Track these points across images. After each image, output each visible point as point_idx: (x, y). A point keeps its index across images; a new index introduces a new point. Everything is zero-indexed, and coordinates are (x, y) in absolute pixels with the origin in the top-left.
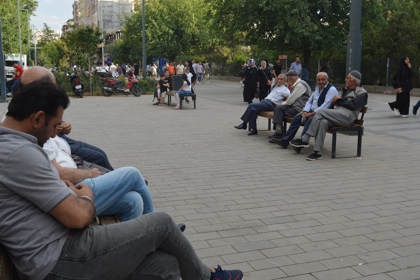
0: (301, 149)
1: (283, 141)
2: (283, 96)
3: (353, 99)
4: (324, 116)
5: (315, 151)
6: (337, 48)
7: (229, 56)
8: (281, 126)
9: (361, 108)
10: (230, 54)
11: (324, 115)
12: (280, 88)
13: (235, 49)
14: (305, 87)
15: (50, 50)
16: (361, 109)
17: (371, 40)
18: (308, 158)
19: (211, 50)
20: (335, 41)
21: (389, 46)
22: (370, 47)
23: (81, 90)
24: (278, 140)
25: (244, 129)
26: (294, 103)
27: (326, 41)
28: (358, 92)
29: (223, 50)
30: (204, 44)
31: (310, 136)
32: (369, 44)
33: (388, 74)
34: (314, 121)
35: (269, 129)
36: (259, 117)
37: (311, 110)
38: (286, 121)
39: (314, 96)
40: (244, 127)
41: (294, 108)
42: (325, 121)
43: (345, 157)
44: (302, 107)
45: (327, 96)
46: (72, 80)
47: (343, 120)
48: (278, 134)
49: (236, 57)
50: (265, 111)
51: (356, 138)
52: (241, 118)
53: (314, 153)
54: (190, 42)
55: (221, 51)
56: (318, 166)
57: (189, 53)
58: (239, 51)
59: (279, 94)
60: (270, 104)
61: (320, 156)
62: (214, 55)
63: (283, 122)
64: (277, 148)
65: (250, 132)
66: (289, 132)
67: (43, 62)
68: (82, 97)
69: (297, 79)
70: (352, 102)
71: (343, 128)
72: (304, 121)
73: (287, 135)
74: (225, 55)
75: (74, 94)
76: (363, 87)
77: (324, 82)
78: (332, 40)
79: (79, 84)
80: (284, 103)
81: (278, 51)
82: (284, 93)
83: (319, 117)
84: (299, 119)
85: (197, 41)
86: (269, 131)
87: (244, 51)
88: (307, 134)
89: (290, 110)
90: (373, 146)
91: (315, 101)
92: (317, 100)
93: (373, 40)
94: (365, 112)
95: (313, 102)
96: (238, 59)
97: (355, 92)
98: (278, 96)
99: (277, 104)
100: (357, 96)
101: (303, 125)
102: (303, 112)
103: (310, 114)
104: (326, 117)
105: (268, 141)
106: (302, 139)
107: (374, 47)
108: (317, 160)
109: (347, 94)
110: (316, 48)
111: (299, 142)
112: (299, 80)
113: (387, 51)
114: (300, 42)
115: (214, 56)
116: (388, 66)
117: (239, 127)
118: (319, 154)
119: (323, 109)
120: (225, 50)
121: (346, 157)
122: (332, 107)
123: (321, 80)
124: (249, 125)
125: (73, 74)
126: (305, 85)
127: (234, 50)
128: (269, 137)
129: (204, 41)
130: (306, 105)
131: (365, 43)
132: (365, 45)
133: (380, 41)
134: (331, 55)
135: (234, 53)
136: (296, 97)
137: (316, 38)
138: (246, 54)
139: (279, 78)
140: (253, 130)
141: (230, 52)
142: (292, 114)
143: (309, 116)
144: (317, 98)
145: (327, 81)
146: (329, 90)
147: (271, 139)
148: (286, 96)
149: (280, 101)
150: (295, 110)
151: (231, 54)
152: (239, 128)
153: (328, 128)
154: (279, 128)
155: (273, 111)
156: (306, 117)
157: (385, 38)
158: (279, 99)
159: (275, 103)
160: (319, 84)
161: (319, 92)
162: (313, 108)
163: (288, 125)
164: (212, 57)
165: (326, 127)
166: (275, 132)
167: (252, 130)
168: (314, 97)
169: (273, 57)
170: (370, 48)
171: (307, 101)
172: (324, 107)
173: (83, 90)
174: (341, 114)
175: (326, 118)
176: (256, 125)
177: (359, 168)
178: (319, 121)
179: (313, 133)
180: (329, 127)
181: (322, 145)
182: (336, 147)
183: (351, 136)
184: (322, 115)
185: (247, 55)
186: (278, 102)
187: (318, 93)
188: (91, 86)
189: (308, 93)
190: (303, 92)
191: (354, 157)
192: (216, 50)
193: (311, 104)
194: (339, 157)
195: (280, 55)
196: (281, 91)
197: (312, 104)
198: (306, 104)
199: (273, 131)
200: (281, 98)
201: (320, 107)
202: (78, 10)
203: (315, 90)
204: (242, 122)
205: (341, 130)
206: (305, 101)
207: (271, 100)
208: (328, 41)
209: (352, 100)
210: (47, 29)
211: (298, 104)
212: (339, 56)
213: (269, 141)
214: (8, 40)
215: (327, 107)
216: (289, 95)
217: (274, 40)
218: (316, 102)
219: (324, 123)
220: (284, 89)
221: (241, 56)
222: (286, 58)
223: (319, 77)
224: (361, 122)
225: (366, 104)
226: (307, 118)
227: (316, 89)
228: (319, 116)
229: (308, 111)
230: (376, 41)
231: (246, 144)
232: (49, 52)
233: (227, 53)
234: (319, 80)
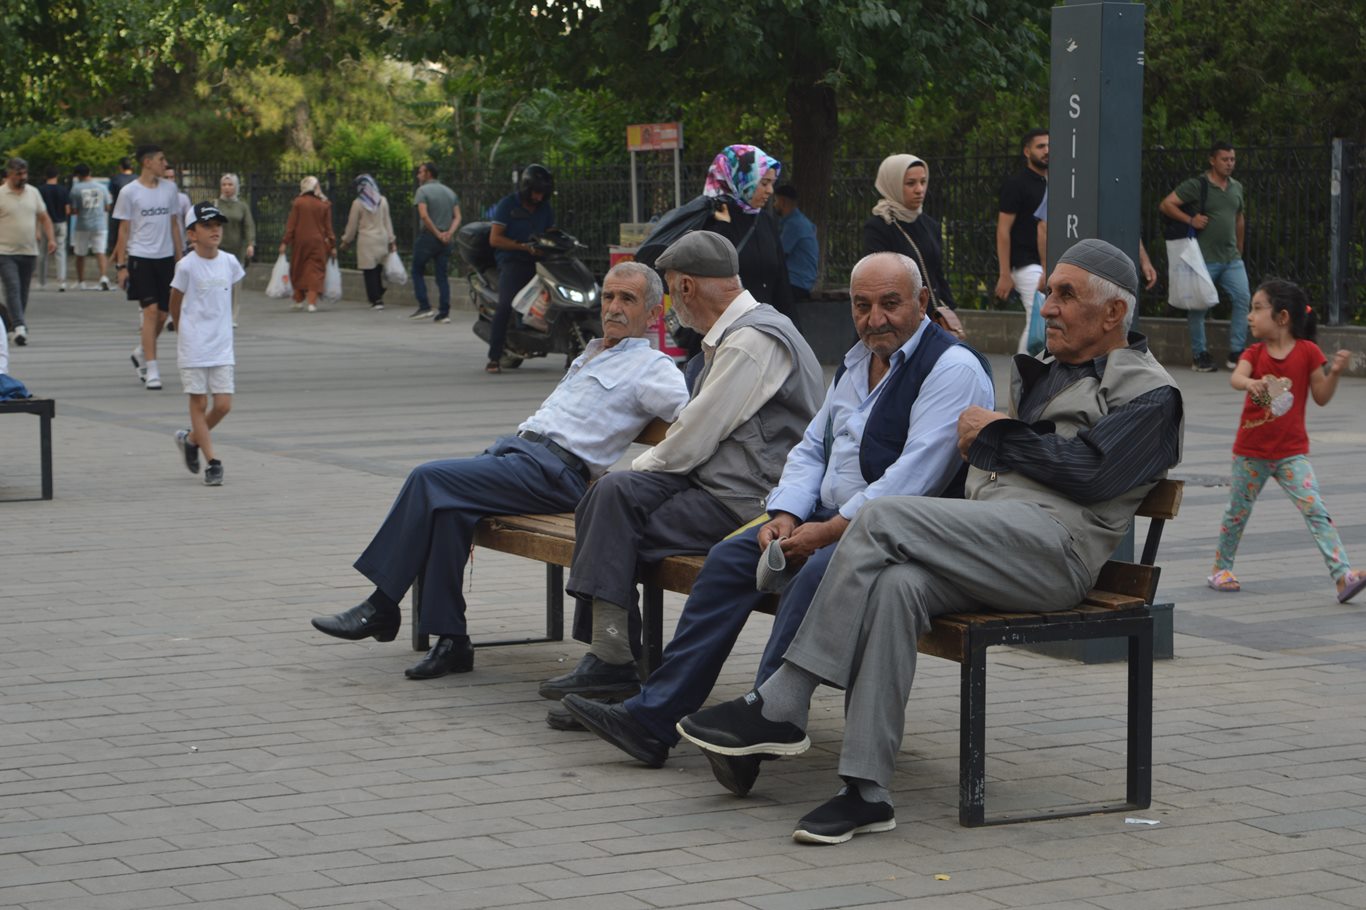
0: (756, 772)
1: (639, 714)
2: (638, 410)
3: (1084, 429)
4: (901, 548)
5: (847, 779)
6: (1007, 75)
7: (295, 125)
8: (625, 614)
9: (1142, 484)
10: (302, 116)
11: (900, 536)
12: (616, 360)
13: (335, 82)
14: (780, 354)
16: (1141, 492)
17: (1225, 25)
18: (803, 828)
19: (171, 85)
20: (995, 28)
21: (1343, 60)
22: (1223, 66)
24: (607, 708)
25: (381, 639)
26: (711, 458)
27: (932, 30)
28: (1118, 385)
29: (253, 88)
30: (120, 45)
31: (814, 680)
32: (1212, 52)
33: (1335, 241)
34: (833, 584)
35: (555, 632)
36: (479, 552)
37: (819, 502)
38: (657, 578)
39: (836, 409)
40: (379, 621)
41: (711, 490)
42: (907, 578)
43: (1045, 812)
44: (764, 484)
45: (919, 408)
47: (1029, 569)
48: (608, 665)
49: (345, 137)
50: (519, 513)
51: (1115, 677)
52: (359, 566)
53: (842, 793)
54: (22, 31)
55: (240, 94)
56: (868, 884)
57: (14, 110)
58: (364, 94)
59: (613, 399)
60: (556, 465)
61: (883, 813)
62: (190, 117)
63: (640, 587)
64: (601, 764)
65: (421, 658)
66: (677, 653)
69: (730, 295)
70: (1080, 444)
71: (1026, 621)
72: (772, 576)
73: (664, 676)
74: (271, 118)
76: (1149, 353)
77: (895, 317)
78: (975, 29)
80: (645, 459)
81: (624, 95)
82: (647, 388)
83: (870, 550)
84: (741, 564)
85: (72, 26)
86: (554, 647)
87: (398, 92)
88: (793, 667)
89: (687, 504)
90: (1235, 731)
91: (843, 447)
92: (859, 434)
93: (1238, 22)
94: (1170, 516)
95: (835, 449)
96: (360, 150)
97: (1099, 380)
98: (609, 413)
99: (602, 462)
100: (1111, 410)
101: (767, 604)
102: (765, 517)
103: (810, 529)
104: (910, 548)
105: (540, 713)
106: (759, 702)
107: (1245, 67)
108: (862, 843)
109: (1048, 399)
110: (868, 82)
111: (746, 720)
112: (745, 301)
113: (1329, 94)
114: (756, 36)
115: (195, 127)
116: (1336, 190)
117: (346, 627)
118: (873, 797)
119: (891, 499)
120: (265, 88)
121: (1058, 810)
122: (951, 485)
123: (875, 307)
124: (418, 608)
126: (779, 342)
127: (327, 84)
128: (542, 693)
129: (118, 28)
130: (787, 470)
131: (1191, 42)
132: (1188, 57)
133: (1283, 29)
134: (970, 123)
135: (332, 107)
136: (724, 419)
137: (867, 19)
138: (411, 113)
139: (613, 288)
140: (439, 644)
141: (301, 104)
142: (693, 532)
143: (810, 542)
144: (857, 421)
145: (914, 312)
146: (936, 368)
147: (558, 706)
148: (656, 412)
149: (619, 442)
150: (719, 504)
151: (311, 116)
152: (343, 630)
153: (927, 622)
154: (613, 631)
155: (573, 512)
156: (785, 548)
157: (1313, 7)
158: (611, 433)
159: (586, 456)
160: (870, 332)
161: (871, 386)
162: (833, 492)
163: (674, 603)
164: (181, 130)
165: (913, 617)
166: (590, 655)
167: (433, 640)
168: (839, 417)
169: (593, 137)
170: (1219, 73)
171: (790, 447)
172: (903, 486)
174: (1008, 529)
175: (915, 561)
176: (462, 606)
177: (1135, 891)
178: (866, 580)
179: (830, 660)
180: (933, 618)
181: (891, 736)
182: (989, 746)
183: (1093, 668)
184: (885, 539)
185: (419, 122)
186: (610, 448)
187: (863, 393)
189: (799, 388)
190: (771, 390)
191: (1106, 811)
192: (202, 89)
193: (820, 467)
194: (1008, 815)
195: (639, 120)
196: (625, 377)
197: (826, 461)
198: (783, 460)
199: (573, 651)
200: (624, 422)
201: (874, 486)
203: (843, 369)
204: (365, 588)
205: (1015, 637)
206: (779, 448)
207: (557, 441)
208: (946, 34)
209: (1080, 436)
211: (738, 465)
212: (1026, 125)
213: (545, 715)
215: (918, 484)
216: (677, 405)
217: (594, 24)
218: (851, 454)
219: (900, 594)
220: (644, 363)
221: (380, 128)
222: (674, 145)
223: (863, 284)
224: (1143, 577)
225: (1174, 458)
226: (795, 558)
227: (847, 364)
228: (869, 543)
229: (799, 510)
230: (1261, 30)
231: (391, 740)
233: (280, 105)
234: (865, 305)
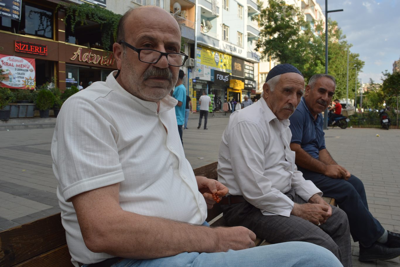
15: (372, 97)
23: (387, 123)
46: (380, 115)
67: (366, 105)
68: (387, 129)
75: (381, 127)
79: (386, 118)
125: (382, 111)
173: (389, 124)
188: (397, 121)
202: (397, 68)
210: (372, 82)
214: (341, 89)
232: (371, 98)
